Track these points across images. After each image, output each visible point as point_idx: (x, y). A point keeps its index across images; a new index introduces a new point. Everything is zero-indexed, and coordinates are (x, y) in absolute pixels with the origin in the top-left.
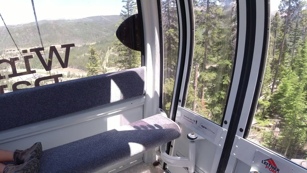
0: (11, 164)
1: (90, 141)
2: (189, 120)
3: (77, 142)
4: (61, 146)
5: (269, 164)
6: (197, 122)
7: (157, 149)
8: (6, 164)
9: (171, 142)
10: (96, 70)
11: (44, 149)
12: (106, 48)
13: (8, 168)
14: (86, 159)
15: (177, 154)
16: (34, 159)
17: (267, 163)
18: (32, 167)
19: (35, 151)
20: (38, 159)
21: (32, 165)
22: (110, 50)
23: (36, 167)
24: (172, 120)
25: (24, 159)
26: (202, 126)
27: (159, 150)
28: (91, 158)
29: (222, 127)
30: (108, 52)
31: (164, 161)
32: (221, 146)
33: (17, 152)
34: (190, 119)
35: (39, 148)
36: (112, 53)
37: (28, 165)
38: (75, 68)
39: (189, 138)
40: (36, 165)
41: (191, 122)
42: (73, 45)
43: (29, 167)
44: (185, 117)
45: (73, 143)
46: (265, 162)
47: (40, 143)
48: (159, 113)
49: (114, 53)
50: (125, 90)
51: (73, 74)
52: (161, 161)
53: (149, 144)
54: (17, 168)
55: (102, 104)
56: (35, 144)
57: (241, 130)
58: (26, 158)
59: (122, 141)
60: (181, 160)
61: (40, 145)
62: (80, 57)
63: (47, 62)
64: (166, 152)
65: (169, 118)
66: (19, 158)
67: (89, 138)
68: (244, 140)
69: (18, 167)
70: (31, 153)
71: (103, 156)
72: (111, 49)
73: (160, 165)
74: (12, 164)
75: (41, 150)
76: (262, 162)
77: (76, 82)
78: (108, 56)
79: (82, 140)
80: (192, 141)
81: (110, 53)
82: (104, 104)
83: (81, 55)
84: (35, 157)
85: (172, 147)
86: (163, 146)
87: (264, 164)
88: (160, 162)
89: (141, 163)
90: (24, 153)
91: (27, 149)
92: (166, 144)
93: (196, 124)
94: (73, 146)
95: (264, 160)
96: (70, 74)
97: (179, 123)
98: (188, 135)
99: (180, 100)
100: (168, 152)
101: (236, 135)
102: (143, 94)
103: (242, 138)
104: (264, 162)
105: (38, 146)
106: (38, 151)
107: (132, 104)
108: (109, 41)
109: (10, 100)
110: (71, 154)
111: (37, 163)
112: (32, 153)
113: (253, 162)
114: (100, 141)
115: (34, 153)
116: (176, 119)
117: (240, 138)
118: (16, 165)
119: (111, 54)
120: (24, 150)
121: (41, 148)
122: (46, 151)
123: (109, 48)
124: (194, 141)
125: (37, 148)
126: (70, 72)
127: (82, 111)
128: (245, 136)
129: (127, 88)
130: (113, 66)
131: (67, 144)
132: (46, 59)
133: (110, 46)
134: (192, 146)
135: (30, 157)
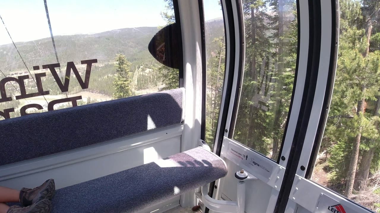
0: (15, 205)
1: (115, 179)
2: (237, 154)
3: (98, 180)
4: (78, 184)
5: (337, 211)
6: (247, 157)
7: (197, 190)
8: (9, 205)
9: (215, 181)
10: (127, 86)
11: (57, 188)
12: (133, 67)
13: (12, 210)
14: (109, 201)
15: (223, 197)
16: (44, 200)
17: (334, 210)
18: (42, 209)
19: (47, 190)
20: (49, 200)
21: (42, 207)
22: (138, 69)
23: (47, 209)
24: (216, 154)
25: (32, 200)
26: (254, 162)
27: (200, 192)
28: (115, 200)
29: (278, 164)
30: (136, 72)
31: (206, 205)
32: (278, 187)
33: (24, 191)
34: (239, 154)
35: (51, 187)
36: (141, 73)
37: (37, 207)
38: (96, 93)
39: (237, 176)
40: (47, 208)
41: (240, 157)
42: (95, 61)
43: (39, 210)
44: (233, 150)
45: (93, 181)
46: (332, 209)
47: (53, 180)
48: (200, 146)
49: (143, 73)
50: (159, 117)
51: (94, 99)
52: (203, 205)
53: (187, 183)
54: (23, 210)
55: (130, 134)
56: (47, 181)
57: (303, 168)
58: (35, 198)
59: (154, 179)
60: (227, 205)
61: (53, 183)
62: (102, 79)
63: (63, 82)
64: (208, 194)
65: (213, 152)
66: (27, 198)
67: (113, 175)
68: (305, 180)
69: (25, 209)
70: (41, 193)
71: (129, 197)
72: (140, 68)
73: (201, 210)
74: (18, 205)
75: (54, 189)
76: (329, 209)
77: (98, 106)
78: (137, 77)
79: (104, 177)
80: (241, 181)
81: (139, 72)
82: (132, 133)
83: (103, 77)
84: (46, 197)
85: (216, 187)
86: (205, 187)
87: (331, 210)
88: (201, 207)
89: (177, 208)
90: (32, 192)
91: (37, 187)
92: (209, 185)
93: (246, 159)
94: (93, 185)
95: (331, 206)
96: (90, 100)
97: (225, 159)
98: (236, 173)
99: (226, 130)
100: (211, 194)
101: (296, 174)
102: (181, 122)
103: (304, 178)
104: (330, 208)
105: (51, 183)
106: (50, 190)
107: (167, 133)
108: (137, 58)
109: (17, 127)
110: (91, 195)
111: (47, 205)
112: (43, 193)
113: (318, 208)
114: (126, 179)
115: (45, 192)
116: (222, 153)
117: (300, 178)
118: (22, 207)
119: (140, 75)
120: (33, 189)
121: (54, 186)
122: (59, 190)
123: (137, 67)
124: (243, 181)
125: (49, 186)
126: (91, 97)
127: (105, 142)
128: (308, 176)
129: (161, 115)
130: (143, 89)
131: (86, 182)
132: (62, 78)
133: (139, 65)
134: (241, 188)
135: (40, 198)
